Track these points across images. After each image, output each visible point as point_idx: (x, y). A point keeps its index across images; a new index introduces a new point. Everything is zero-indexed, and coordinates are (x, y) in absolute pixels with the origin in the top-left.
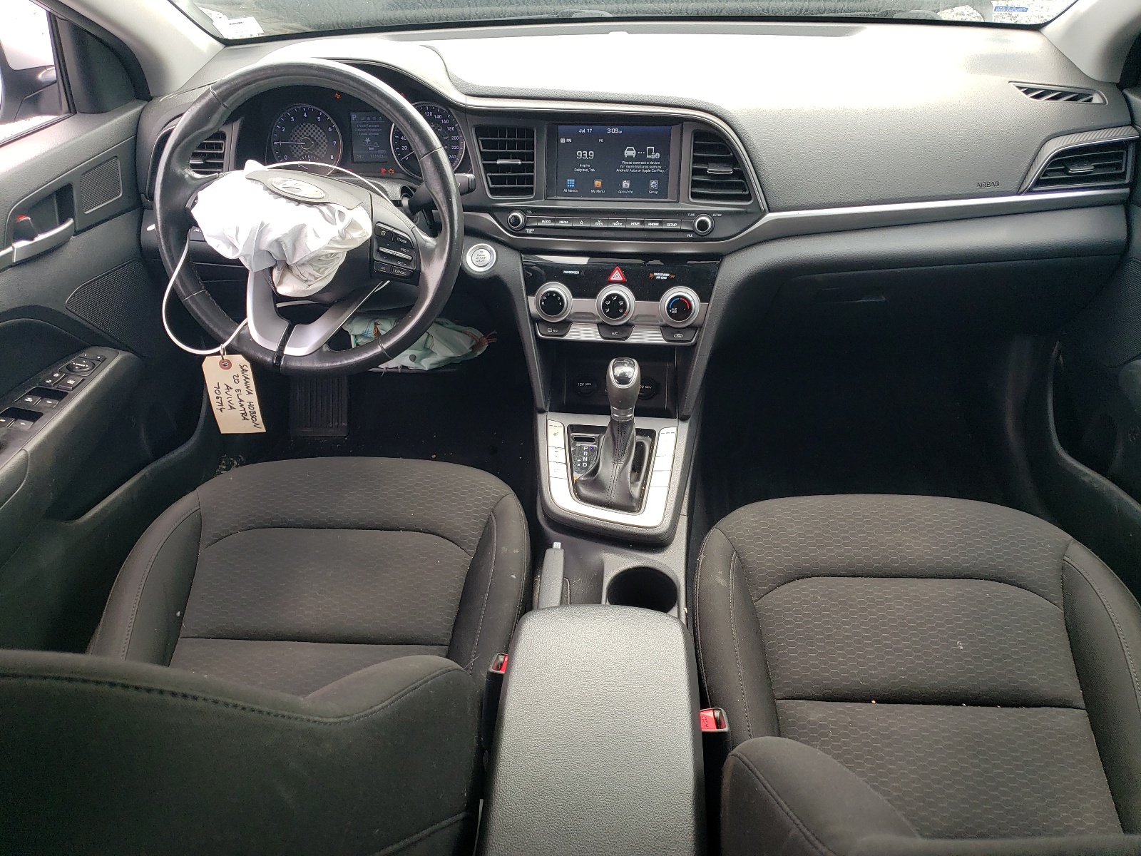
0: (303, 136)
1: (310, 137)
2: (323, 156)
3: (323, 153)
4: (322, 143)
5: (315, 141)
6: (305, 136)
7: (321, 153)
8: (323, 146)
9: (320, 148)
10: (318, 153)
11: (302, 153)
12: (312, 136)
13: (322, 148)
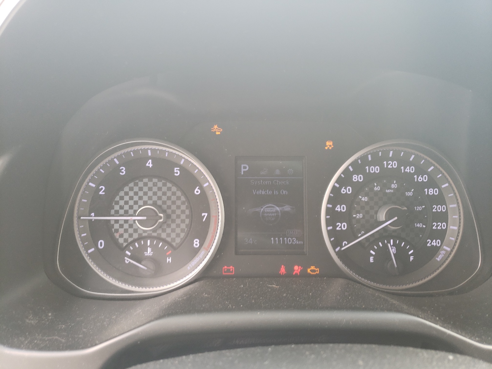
0: (141, 203)
1: (154, 204)
2: (178, 240)
3: (178, 235)
4: (178, 216)
5: (164, 212)
6: (145, 203)
7: (173, 235)
8: (178, 221)
9: (173, 226)
10: (169, 235)
11: (136, 236)
12: (159, 203)
13: (178, 226)
